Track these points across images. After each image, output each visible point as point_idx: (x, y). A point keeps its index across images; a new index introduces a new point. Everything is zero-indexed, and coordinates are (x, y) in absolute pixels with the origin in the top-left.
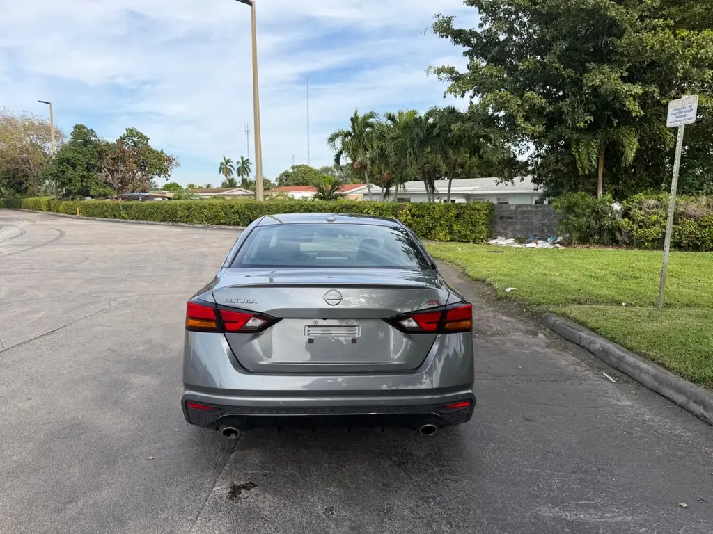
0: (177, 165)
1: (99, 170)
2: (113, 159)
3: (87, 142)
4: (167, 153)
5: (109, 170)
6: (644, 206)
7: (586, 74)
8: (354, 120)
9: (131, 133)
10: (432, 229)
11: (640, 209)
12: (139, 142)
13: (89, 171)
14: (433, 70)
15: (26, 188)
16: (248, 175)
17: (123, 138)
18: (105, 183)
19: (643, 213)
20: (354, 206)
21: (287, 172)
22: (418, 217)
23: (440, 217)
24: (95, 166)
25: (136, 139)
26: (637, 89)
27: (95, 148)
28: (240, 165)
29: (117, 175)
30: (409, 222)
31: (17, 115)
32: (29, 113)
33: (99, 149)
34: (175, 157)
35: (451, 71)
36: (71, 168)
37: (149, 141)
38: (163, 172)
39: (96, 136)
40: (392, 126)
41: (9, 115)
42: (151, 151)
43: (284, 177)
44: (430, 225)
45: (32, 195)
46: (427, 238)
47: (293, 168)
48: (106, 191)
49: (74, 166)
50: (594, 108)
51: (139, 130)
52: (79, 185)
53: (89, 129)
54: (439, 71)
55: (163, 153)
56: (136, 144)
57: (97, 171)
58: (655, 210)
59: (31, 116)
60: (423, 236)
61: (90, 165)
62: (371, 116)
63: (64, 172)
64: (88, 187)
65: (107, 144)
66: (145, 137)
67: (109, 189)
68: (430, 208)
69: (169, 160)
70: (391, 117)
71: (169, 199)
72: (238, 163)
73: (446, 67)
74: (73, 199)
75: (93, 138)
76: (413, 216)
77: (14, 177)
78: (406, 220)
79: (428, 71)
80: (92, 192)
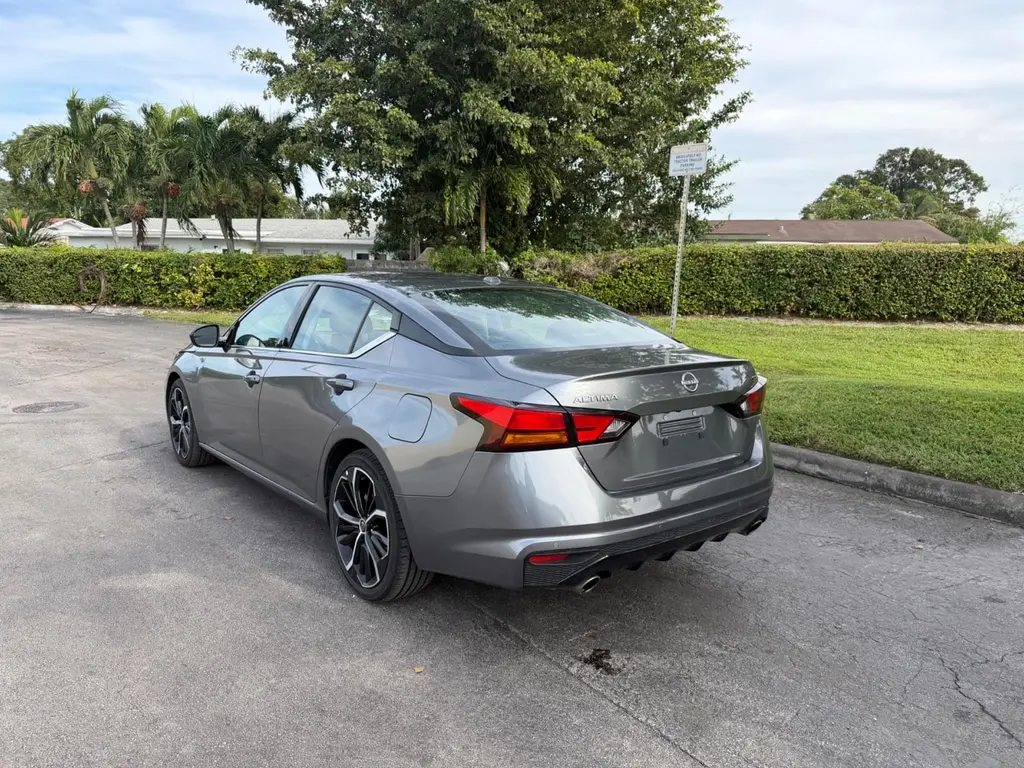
6: (537, 265)
7: (466, 94)
10: (254, 294)
11: (533, 268)
14: (242, 52)
19: (536, 273)
20: (99, 257)
22: (228, 276)
23: (268, 277)
26: (525, 122)
30: (212, 284)
35: (272, 57)
46: (245, 309)
50: (477, 139)
54: (253, 55)
58: (548, 270)
60: (239, 305)
68: (248, 263)
73: (264, 51)
76: (218, 274)
78: (206, 281)
79: (234, 55)
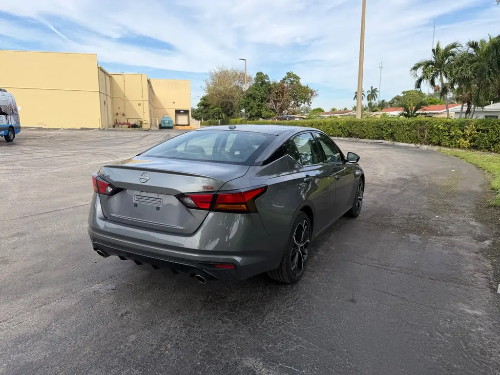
0: (317, 95)
1: (268, 101)
2: (277, 93)
3: (263, 83)
4: (311, 87)
5: (274, 101)
8: (436, 52)
9: (289, 75)
10: (496, 142)
12: (294, 81)
13: (262, 102)
15: (232, 113)
16: (375, 100)
17: (284, 79)
18: (271, 109)
21: (398, 96)
22: (483, 131)
24: (266, 98)
25: (292, 79)
27: (267, 87)
28: (369, 93)
29: (278, 104)
30: (474, 136)
31: (229, 69)
32: (235, 67)
33: (270, 87)
34: (315, 90)
36: (253, 100)
37: (300, 80)
38: (307, 100)
39: (268, 79)
40: (474, 53)
41: (224, 69)
42: (301, 87)
43: (395, 100)
44: (494, 139)
45: (234, 118)
46: (490, 151)
47: (404, 93)
48: (271, 114)
49: (254, 99)
51: (294, 73)
52: (256, 111)
53: (265, 74)
55: (308, 88)
56: (292, 83)
57: (267, 102)
59: (235, 69)
60: (487, 148)
61: (263, 97)
62: (454, 46)
63: (249, 103)
64: (261, 112)
65: (274, 84)
66: (298, 77)
67: (273, 113)
68: (495, 124)
69: (312, 93)
70: (474, 45)
71: (304, 119)
72: (368, 91)
74: (253, 120)
75: (266, 80)
76: (478, 130)
77: (226, 106)
78: (471, 134)
80: (263, 115)
